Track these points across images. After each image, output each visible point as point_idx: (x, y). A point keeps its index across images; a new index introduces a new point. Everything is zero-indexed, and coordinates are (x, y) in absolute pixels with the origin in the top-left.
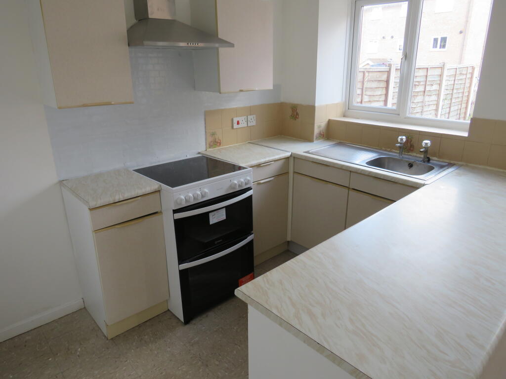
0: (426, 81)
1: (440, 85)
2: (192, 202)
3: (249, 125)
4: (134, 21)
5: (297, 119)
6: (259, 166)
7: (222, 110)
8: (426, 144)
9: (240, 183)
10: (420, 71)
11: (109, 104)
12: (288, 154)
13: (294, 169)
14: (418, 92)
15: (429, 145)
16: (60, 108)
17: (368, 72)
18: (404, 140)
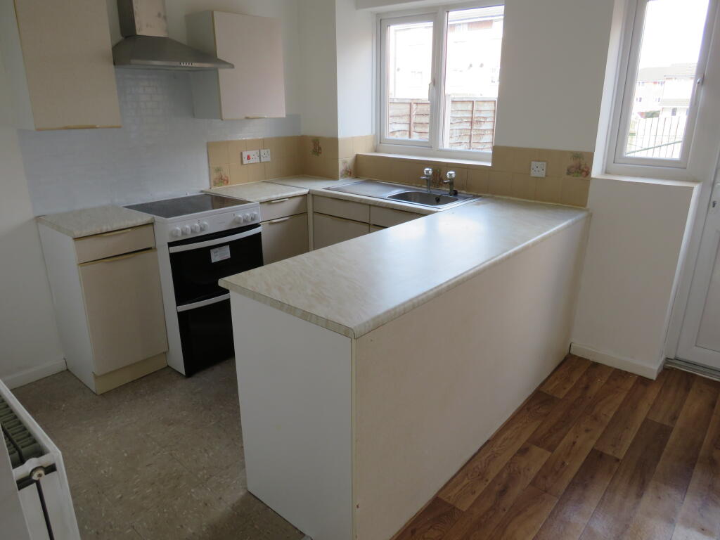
2: (190, 236)
3: (263, 160)
4: (120, 38)
5: (320, 155)
6: (269, 202)
7: (228, 143)
8: (451, 175)
9: (245, 218)
10: (486, 104)
11: (93, 127)
12: (305, 191)
13: (313, 209)
14: (485, 130)
15: (454, 176)
16: (38, 130)
17: (417, 103)
18: (430, 172)
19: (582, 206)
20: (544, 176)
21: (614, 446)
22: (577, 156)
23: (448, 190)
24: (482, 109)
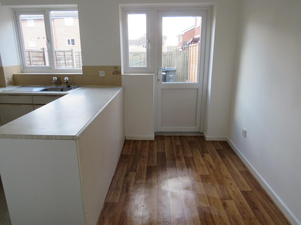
0: (65, 58)
1: (73, 60)
8: (66, 79)
10: (61, 52)
17: (32, 52)
18: (56, 79)
19: (120, 85)
20: (104, 76)
21: (152, 163)
22: (115, 67)
23: (66, 86)
24: (60, 54)
